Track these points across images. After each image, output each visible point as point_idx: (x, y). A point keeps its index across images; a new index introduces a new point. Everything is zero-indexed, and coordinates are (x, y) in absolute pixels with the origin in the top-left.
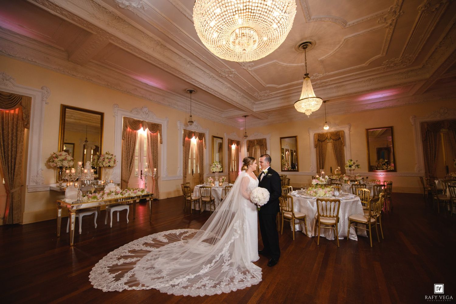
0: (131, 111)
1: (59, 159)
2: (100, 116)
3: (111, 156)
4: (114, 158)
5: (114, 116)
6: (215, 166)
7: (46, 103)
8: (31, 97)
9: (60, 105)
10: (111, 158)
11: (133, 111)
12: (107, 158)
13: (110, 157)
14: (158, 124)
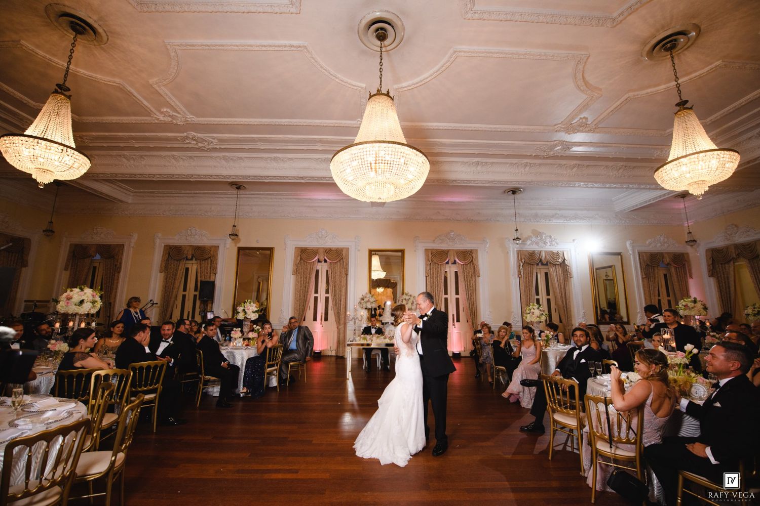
0: (434, 241)
1: (365, 301)
2: (400, 254)
3: (410, 297)
4: (412, 299)
5: (415, 251)
6: (529, 312)
7: (359, 250)
8: (349, 248)
9: (368, 250)
10: (409, 299)
11: (436, 240)
12: (405, 299)
13: (407, 298)
14: (472, 250)
